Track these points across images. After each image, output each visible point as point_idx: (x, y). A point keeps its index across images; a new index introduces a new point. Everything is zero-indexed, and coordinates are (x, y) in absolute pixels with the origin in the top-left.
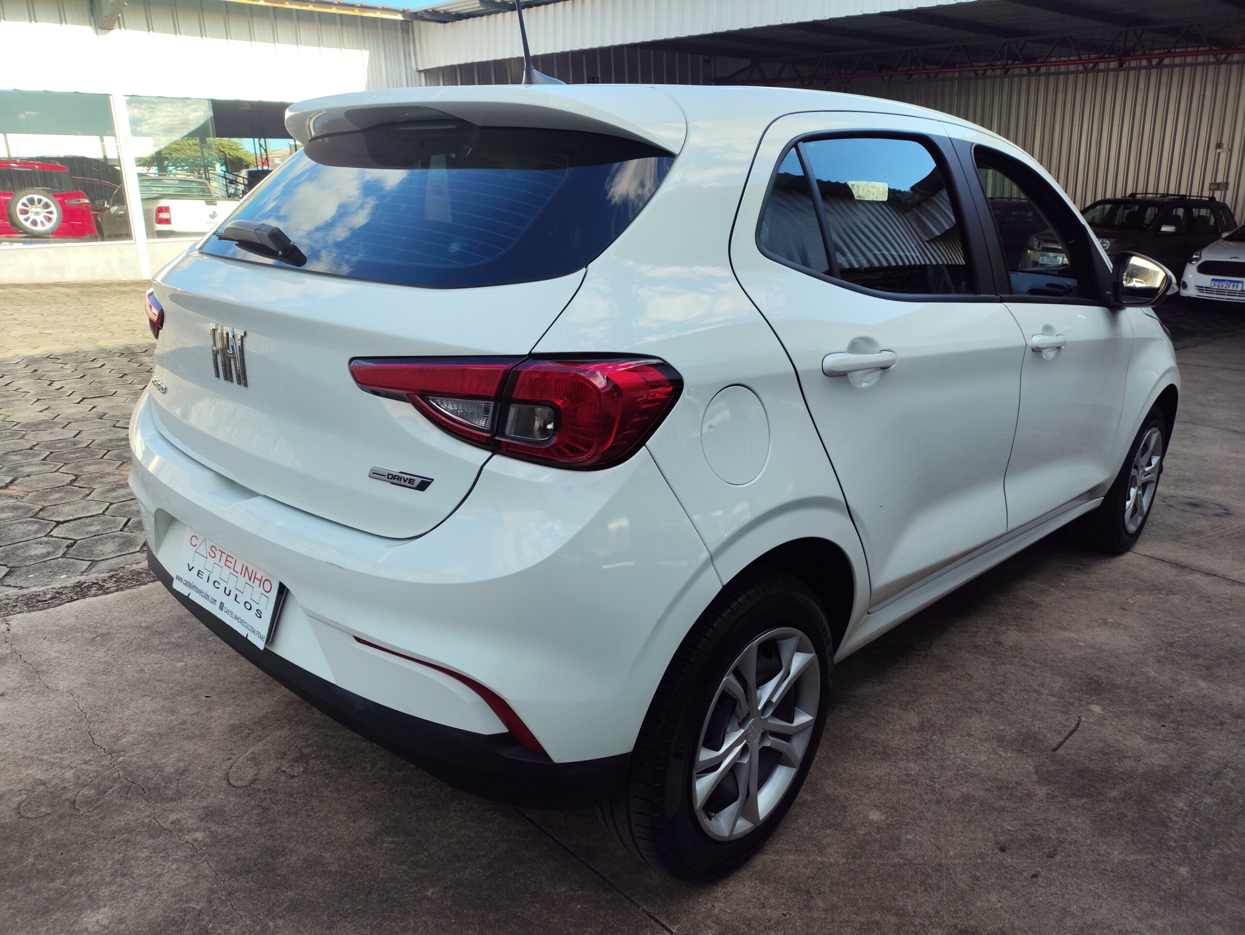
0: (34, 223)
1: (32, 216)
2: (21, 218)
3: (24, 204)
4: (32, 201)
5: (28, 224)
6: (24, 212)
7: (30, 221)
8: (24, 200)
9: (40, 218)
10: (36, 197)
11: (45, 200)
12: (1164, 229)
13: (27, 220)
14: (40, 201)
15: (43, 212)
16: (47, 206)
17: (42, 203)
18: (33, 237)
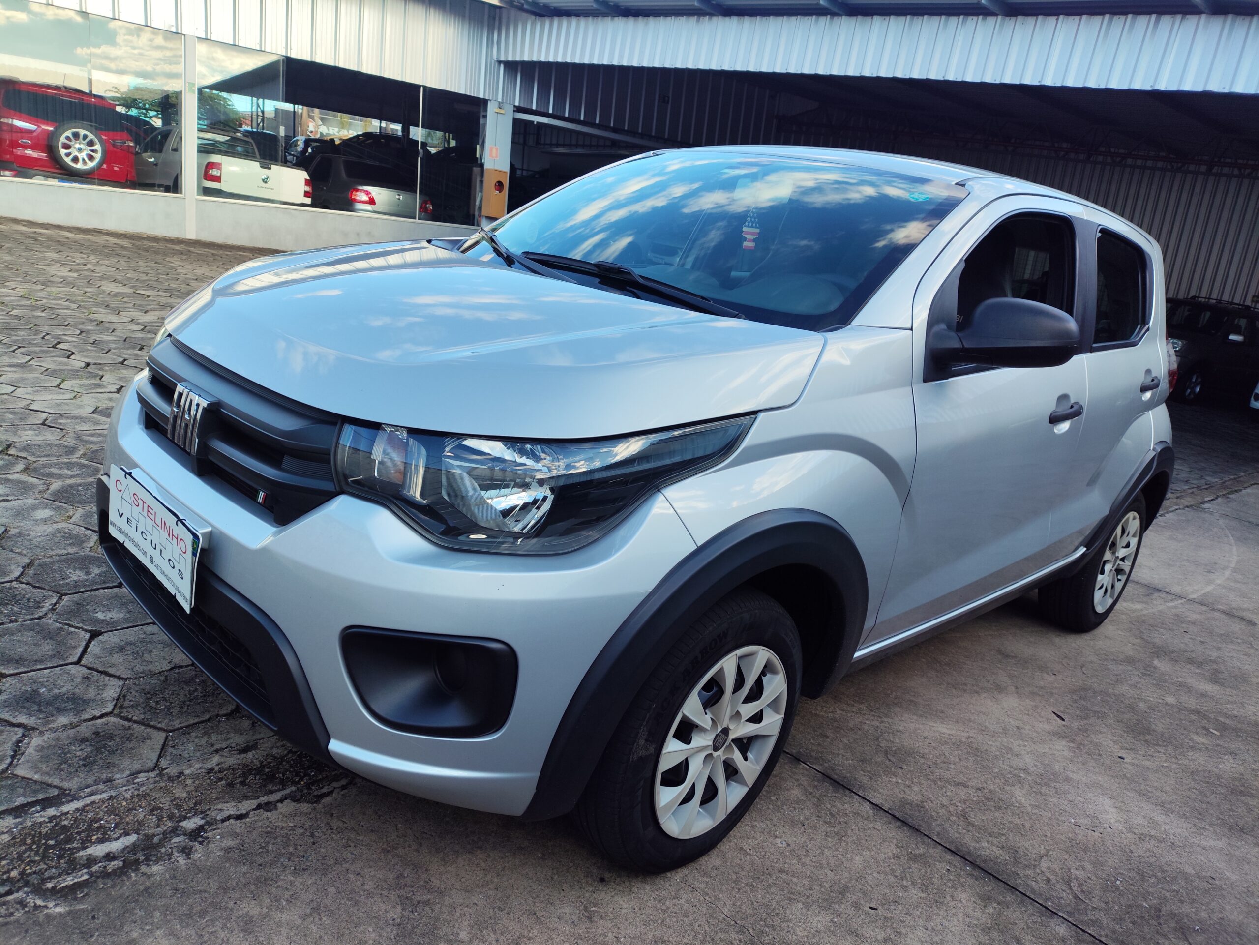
0: (75, 160)
1: (75, 153)
2: (63, 152)
3: (68, 138)
4: (76, 136)
5: (68, 160)
6: (66, 147)
7: (71, 157)
8: (69, 133)
9: (82, 156)
10: (82, 132)
11: (91, 136)
12: (1232, 337)
13: (68, 155)
14: (85, 137)
15: (87, 150)
16: (91, 143)
17: (87, 140)
18: (70, 174)
